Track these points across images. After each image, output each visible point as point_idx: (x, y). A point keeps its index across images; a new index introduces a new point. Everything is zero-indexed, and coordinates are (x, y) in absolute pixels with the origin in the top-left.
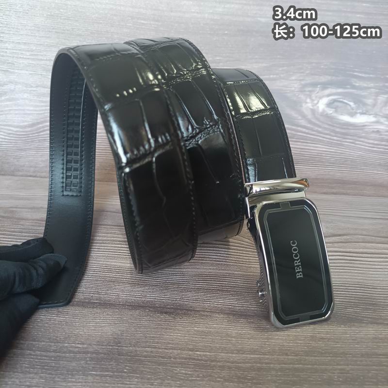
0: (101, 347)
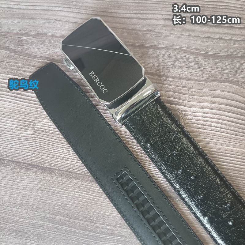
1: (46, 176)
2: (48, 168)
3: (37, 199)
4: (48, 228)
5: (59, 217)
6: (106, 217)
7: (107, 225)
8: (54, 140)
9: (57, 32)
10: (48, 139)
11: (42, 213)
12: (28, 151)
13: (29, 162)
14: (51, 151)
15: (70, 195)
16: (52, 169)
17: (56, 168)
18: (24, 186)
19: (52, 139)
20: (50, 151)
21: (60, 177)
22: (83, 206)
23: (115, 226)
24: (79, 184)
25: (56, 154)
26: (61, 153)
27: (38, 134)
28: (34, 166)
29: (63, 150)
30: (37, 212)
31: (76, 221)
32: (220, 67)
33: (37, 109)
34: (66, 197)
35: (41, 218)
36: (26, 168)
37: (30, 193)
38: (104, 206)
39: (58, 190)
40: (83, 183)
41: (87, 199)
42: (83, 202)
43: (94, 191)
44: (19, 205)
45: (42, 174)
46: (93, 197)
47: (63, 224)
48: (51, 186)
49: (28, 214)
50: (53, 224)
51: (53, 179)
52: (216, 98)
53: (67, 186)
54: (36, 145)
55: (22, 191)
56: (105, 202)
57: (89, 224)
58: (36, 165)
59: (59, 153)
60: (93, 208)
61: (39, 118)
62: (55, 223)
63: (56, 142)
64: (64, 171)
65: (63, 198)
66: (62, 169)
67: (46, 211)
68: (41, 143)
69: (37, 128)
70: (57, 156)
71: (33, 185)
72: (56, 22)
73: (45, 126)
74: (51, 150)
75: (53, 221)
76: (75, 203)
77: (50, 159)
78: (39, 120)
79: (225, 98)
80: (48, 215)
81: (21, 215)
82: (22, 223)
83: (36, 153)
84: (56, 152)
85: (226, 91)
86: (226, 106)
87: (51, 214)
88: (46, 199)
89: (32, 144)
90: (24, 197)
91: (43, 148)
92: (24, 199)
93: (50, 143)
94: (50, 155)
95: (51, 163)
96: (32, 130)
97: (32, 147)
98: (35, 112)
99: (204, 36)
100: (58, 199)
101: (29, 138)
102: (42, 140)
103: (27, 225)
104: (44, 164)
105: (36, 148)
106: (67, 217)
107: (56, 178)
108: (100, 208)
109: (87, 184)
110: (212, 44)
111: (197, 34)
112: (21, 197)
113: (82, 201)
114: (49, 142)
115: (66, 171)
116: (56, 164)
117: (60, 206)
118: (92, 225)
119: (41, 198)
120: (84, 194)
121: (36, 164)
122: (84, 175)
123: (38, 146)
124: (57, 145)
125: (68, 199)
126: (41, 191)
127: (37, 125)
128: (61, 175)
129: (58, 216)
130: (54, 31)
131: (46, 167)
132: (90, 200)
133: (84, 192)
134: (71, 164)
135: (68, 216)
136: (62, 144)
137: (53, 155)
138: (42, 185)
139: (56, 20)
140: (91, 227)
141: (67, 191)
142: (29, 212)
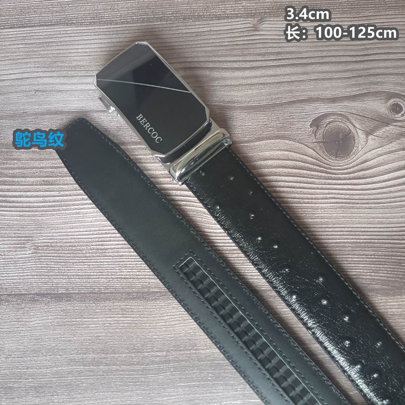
0: (179, 353)
1: (64, 305)
2: (64, 293)
3: (57, 338)
4: (79, 373)
5: (91, 356)
6: (154, 342)
7: (157, 351)
8: (66, 255)
9: (41, 107)
10: (56, 255)
11: (67, 356)
12: (31, 277)
13: (37, 291)
14: (65, 270)
15: (100, 323)
16: (70, 293)
17: (75, 292)
18: (36, 325)
19: (62, 255)
20: (63, 271)
21: (83, 302)
22: (121, 334)
23: (168, 351)
24: (110, 306)
25: (72, 274)
26: (78, 270)
27: (41, 251)
28: (43, 295)
29: (80, 266)
30: (60, 355)
31: (115, 355)
32: (265, 120)
33: (34, 218)
34: (95, 327)
35: (67, 363)
36: (34, 301)
37: (45, 333)
38: (149, 328)
39: (84, 320)
40: (115, 304)
41: (124, 323)
42: (121, 329)
43: (132, 311)
44: (33, 352)
45: (58, 304)
46: (132, 319)
47: (99, 363)
48: (73, 317)
49: (49, 361)
50: (85, 367)
51: (73, 307)
52: (267, 161)
53: (95, 312)
54: (41, 267)
55: (34, 332)
56: (149, 322)
57: (133, 355)
58: (47, 294)
59: (75, 271)
60: (136, 334)
61: (39, 229)
62: (88, 365)
63: (69, 257)
64: (86, 293)
65: (92, 330)
66: (84, 292)
67: (73, 351)
68: (48, 263)
69: (38, 243)
70: (73, 275)
71: (47, 321)
72: (37, 93)
73: (49, 239)
74: (63, 269)
75: (84, 362)
76: (109, 332)
77: (64, 281)
78: (38, 232)
79: (279, 159)
80: (76, 357)
81: (38, 365)
82: (41, 375)
83: (43, 277)
84: (71, 270)
85: (278, 150)
86: (281, 169)
87: (80, 354)
88: (69, 336)
89: (35, 266)
90: (38, 339)
91: (52, 269)
92: (38, 342)
93: (61, 259)
94: (63, 276)
95: (68, 286)
96: (33, 247)
97: (37, 271)
98: (31, 222)
99: (238, 83)
100: (85, 331)
101: (30, 259)
102: (49, 258)
103: (49, 376)
104: (58, 289)
105: (42, 271)
106: (103, 353)
107: (77, 305)
108: (144, 331)
109: (121, 304)
110: (250, 92)
111: (229, 82)
112: (34, 341)
113: (119, 328)
114: (59, 259)
115: (90, 293)
116: (74, 286)
117: (90, 341)
118: (137, 356)
119: (62, 336)
120: (120, 317)
121: (46, 292)
122: (115, 293)
123: (45, 267)
124: (71, 261)
125: (99, 329)
126: (60, 326)
127: (37, 239)
128: (84, 300)
129: (90, 354)
130: (38, 107)
131: (62, 294)
132: (130, 324)
133: (119, 316)
134: (94, 282)
135: (103, 351)
136: (78, 258)
137: (68, 276)
138: (60, 318)
139: (37, 91)
140: (137, 359)
141: (96, 320)
142: (48, 358)
